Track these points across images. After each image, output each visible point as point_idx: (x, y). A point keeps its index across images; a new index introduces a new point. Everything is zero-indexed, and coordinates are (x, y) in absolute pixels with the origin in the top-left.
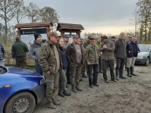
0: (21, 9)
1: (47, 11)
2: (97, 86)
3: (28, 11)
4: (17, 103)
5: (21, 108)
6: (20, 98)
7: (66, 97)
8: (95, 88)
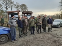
0: (13, 5)
1: (23, 5)
2: (34, 34)
3: (16, 5)
4: (1, 38)
5: (3, 40)
6: (2, 36)
7: (21, 38)
8: (33, 35)
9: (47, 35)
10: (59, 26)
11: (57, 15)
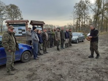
1: (11, 7)
9: (69, 51)
10: (77, 41)
11: (69, 26)
